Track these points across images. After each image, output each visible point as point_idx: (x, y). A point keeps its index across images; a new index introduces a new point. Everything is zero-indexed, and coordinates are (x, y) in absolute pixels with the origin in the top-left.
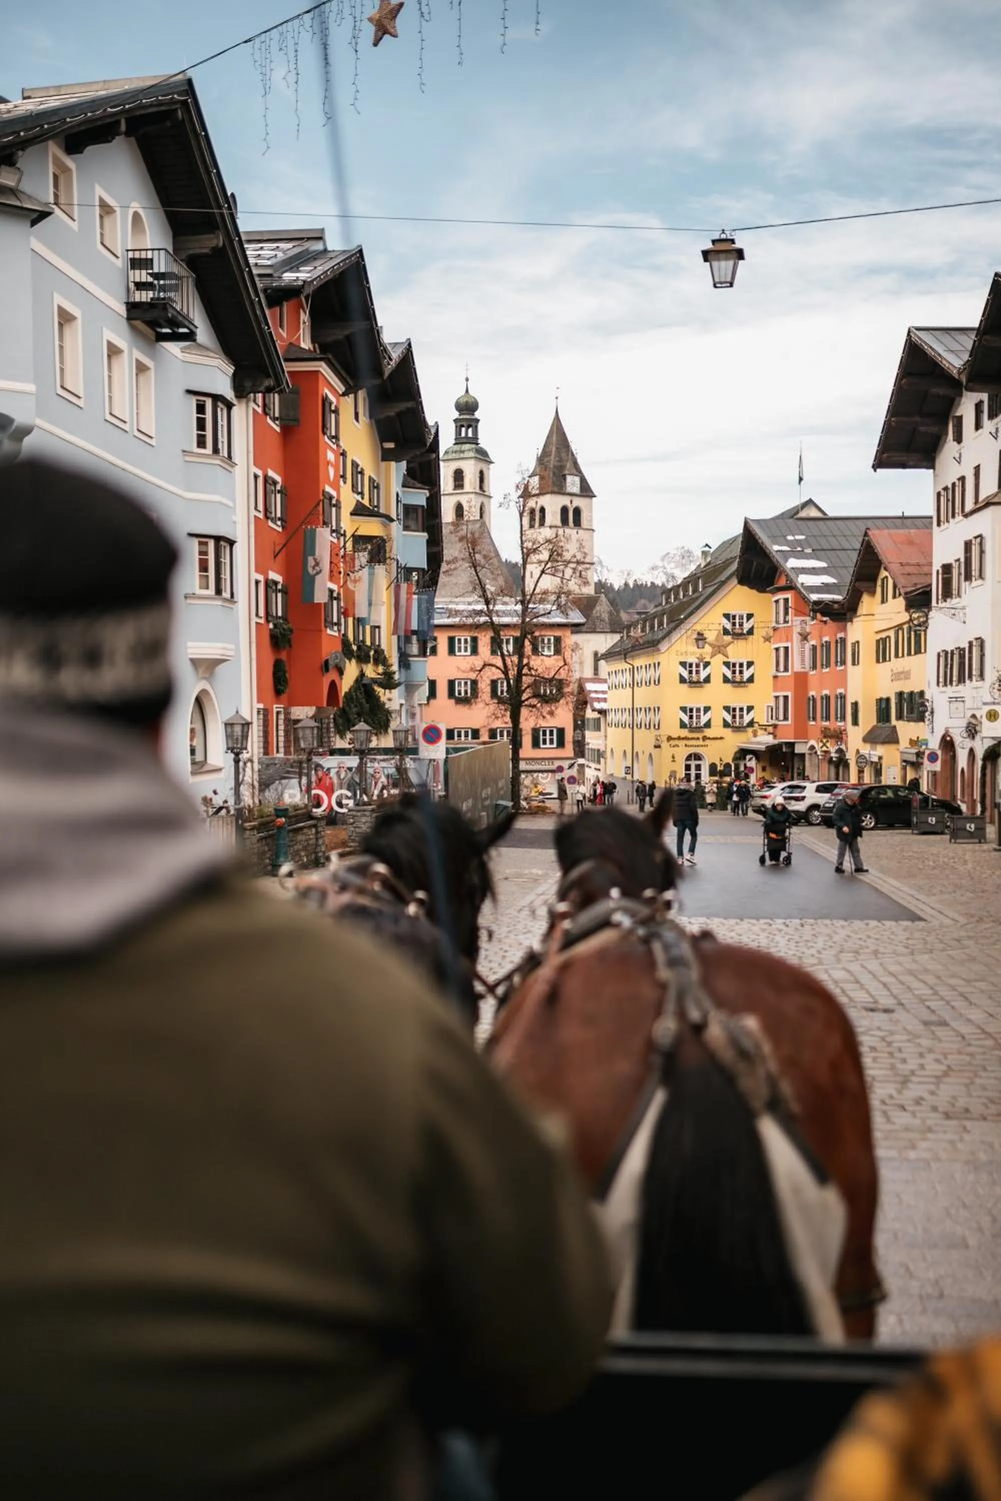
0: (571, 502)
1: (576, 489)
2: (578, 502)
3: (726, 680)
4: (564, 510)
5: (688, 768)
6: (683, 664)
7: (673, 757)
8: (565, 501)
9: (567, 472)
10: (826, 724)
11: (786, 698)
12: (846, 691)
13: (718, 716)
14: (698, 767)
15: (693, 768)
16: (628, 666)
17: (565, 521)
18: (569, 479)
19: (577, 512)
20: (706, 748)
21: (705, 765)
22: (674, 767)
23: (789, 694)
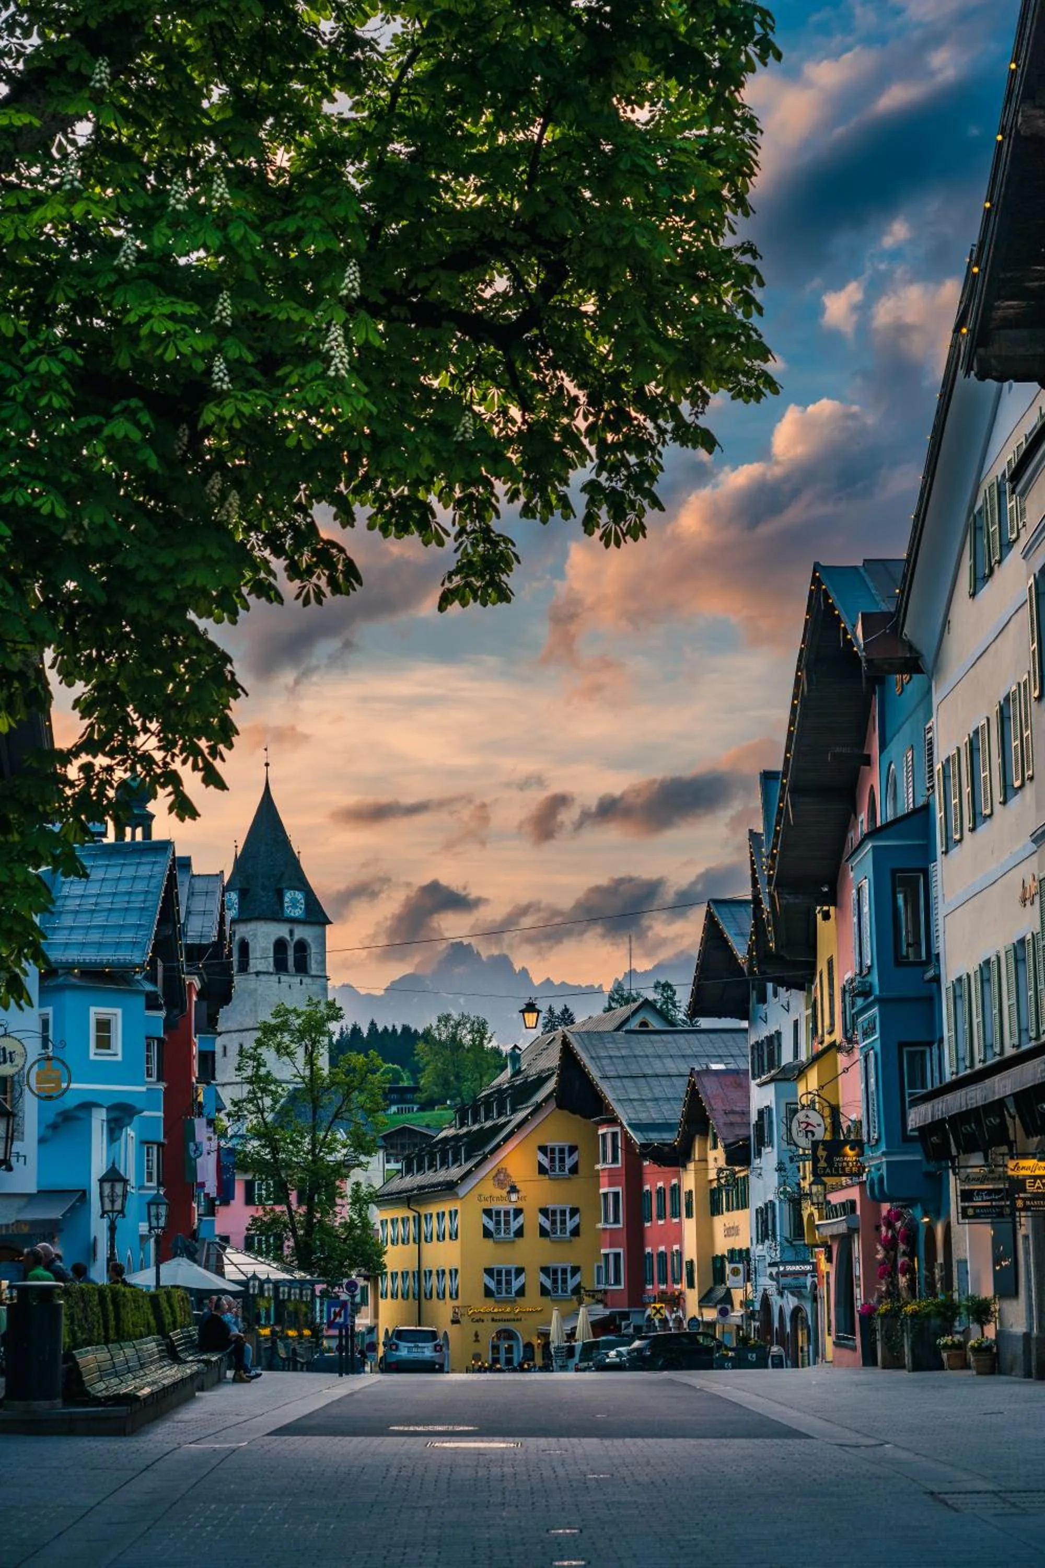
0: (291, 933)
1: (298, 913)
2: (302, 932)
3: (543, 1233)
4: (280, 945)
5: (495, 1348)
6: (488, 1212)
7: (476, 1335)
8: (282, 930)
9: (284, 885)
10: (663, 1287)
11: (617, 1256)
12: (681, 1247)
13: (534, 1279)
14: (509, 1350)
15: (503, 1351)
16: (410, 1214)
17: (280, 966)
18: (288, 896)
19: (301, 946)
20: (518, 1323)
21: (518, 1345)
22: (478, 1348)
23: (620, 1250)
